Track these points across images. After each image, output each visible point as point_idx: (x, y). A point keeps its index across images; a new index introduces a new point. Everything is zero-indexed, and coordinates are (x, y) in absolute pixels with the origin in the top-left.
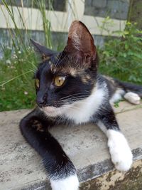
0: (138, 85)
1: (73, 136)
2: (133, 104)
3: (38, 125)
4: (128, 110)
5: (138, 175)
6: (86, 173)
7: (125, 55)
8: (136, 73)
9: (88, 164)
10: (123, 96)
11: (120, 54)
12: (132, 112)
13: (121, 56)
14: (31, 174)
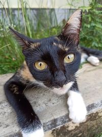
0: (98, 50)
1: (44, 94)
2: (94, 66)
3: (16, 88)
4: (89, 71)
5: (97, 117)
6: (51, 125)
7: (89, 26)
8: (98, 40)
9: (52, 118)
10: (86, 59)
11: (85, 25)
12: (92, 72)
13: (85, 27)
14: (8, 128)
